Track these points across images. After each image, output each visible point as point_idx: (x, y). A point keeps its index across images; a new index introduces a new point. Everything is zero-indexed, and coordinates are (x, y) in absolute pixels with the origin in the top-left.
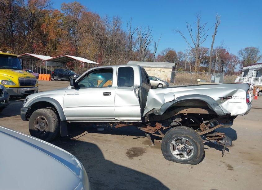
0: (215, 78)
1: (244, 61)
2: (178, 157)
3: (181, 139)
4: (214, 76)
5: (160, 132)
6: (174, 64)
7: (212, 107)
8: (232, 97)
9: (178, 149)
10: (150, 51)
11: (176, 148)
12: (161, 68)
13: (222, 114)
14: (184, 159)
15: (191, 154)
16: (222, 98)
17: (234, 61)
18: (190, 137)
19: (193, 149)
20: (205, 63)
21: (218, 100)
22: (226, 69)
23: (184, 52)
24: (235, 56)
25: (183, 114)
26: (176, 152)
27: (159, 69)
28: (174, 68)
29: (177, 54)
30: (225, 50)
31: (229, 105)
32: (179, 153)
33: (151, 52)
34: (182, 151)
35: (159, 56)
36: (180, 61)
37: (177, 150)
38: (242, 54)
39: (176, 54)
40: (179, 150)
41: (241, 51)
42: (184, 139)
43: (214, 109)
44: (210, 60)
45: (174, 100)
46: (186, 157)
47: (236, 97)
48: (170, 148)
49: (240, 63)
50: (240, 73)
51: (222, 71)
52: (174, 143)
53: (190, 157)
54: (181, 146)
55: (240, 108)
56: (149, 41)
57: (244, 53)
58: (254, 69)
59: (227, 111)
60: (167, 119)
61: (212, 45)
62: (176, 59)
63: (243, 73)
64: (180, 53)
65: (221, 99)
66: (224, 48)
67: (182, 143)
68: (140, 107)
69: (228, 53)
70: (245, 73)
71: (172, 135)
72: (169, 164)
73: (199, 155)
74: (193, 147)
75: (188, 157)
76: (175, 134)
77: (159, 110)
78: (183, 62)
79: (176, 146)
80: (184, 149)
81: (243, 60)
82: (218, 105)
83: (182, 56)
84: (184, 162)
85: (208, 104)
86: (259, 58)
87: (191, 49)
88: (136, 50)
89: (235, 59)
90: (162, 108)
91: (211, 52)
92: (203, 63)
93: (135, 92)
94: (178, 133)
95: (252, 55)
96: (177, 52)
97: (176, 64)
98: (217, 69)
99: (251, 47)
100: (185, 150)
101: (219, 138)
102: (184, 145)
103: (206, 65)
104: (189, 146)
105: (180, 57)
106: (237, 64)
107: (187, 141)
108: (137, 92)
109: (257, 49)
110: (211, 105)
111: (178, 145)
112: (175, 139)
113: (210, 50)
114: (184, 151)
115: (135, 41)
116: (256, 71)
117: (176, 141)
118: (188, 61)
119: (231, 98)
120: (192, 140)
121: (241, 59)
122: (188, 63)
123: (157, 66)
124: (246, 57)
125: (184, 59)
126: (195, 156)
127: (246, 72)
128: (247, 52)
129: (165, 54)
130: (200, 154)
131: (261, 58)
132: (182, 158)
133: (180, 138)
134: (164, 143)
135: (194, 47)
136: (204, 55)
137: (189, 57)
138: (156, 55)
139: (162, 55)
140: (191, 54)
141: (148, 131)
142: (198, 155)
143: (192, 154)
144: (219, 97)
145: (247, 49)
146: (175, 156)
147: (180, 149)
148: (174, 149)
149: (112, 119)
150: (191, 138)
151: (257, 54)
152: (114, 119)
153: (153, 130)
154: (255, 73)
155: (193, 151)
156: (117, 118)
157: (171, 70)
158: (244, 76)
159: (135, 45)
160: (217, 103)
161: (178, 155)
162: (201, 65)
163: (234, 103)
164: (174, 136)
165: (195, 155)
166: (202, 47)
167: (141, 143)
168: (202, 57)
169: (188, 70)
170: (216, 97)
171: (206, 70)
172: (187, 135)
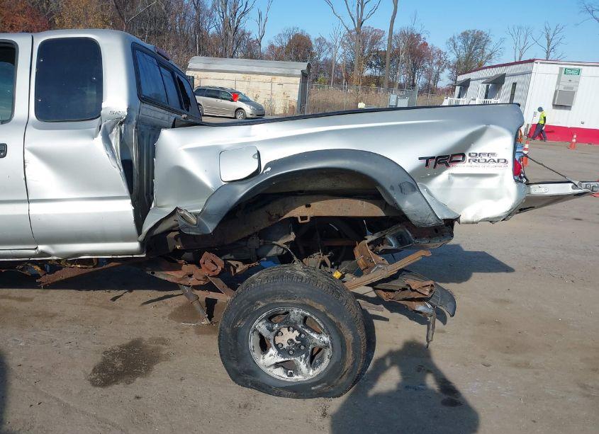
0: (397, 101)
1: (459, 62)
2: (279, 373)
3: (287, 313)
4: (395, 96)
5: (219, 283)
6: (304, 66)
7: (396, 196)
8: (464, 156)
9: (276, 346)
10: (249, 34)
11: (272, 342)
12: (272, 74)
13: (432, 221)
14: (299, 378)
15: (320, 363)
16: (432, 162)
17: (439, 63)
18: (314, 304)
19: (327, 346)
20: (375, 67)
21: (417, 171)
22: (421, 81)
23: (328, 40)
24: (440, 52)
25: (297, 218)
26: (272, 356)
27: (269, 78)
28: (304, 76)
29: (313, 43)
30: (418, 35)
31: (454, 186)
32: (281, 360)
33: (250, 37)
34: (291, 352)
35: (272, 47)
36: (321, 60)
37: (272, 351)
38: (455, 46)
39: (310, 42)
40: (281, 351)
41: (452, 40)
42: (296, 314)
43: (401, 205)
44: (388, 59)
45: (256, 173)
46: (306, 373)
47: (478, 158)
48: (251, 344)
49: (449, 67)
50: (450, 91)
51: (414, 85)
52: (262, 326)
53: (317, 371)
54: (287, 336)
55: (490, 195)
56: (244, 7)
57: (459, 44)
58: (482, 79)
59: (448, 210)
60: (245, 238)
61: (392, 21)
62: (312, 55)
63: (458, 88)
64: (321, 41)
65: (427, 165)
66: (418, 31)
67: (291, 326)
68: (130, 201)
69: (425, 44)
70: (461, 88)
71: (253, 302)
72: (245, 406)
73: (348, 365)
74: (326, 339)
75: (311, 373)
76: (263, 298)
77: (196, 215)
78: (328, 64)
79: (272, 337)
80: (300, 346)
81: (456, 60)
82: (414, 188)
83: (324, 48)
84: (300, 391)
85: (379, 184)
86: (490, 57)
87: (344, 30)
88: (213, 30)
89: (441, 58)
90: (209, 207)
91: (390, 39)
92: (371, 67)
93: (107, 140)
94: (275, 294)
95: (476, 49)
96: (312, 39)
97: (309, 66)
98: (402, 81)
99: (474, 31)
100: (302, 347)
101: (413, 295)
102: (296, 333)
103: (378, 71)
104: (315, 336)
105: (321, 51)
106: (443, 70)
107: (306, 318)
108: (115, 141)
109: (486, 35)
110: (392, 188)
111: (277, 334)
112: (265, 314)
113: (387, 35)
114: (297, 352)
115: (209, 7)
116: (485, 85)
117: (270, 319)
118: (339, 62)
119: (461, 159)
120: (323, 316)
121: (452, 57)
122: (339, 66)
123: (265, 70)
124: (463, 53)
125: (329, 56)
126: (334, 371)
127: (465, 85)
128: (465, 42)
129: (286, 41)
130: (353, 363)
131: (493, 57)
132: (291, 375)
133: (283, 310)
134: (228, 330)
135: (352, 27)
136: (375, 47)
137: (341, 50)
138: (265, 45)
139: (277, 45)
140: (346, 44)
141: (181, 279)
142: (347, 367)
143: (326, 361)
144: (420, 159)
145: (465, 35)
146: (268, 371)
147: (286, 345)
148: (264, 347)
149: (28, 250)
150: (321, 308)
151: (485, 47)
152: (33, 252)
153: (201, 278)
154: (482, 88)
155: (328, 353)
156: (42, 248)
157: (298, 80)
158: (459, 97)
159: (210, 16)
160: (412, 182)
161: (277, 365)
162: (368, 72)
163: (471, 179)
164: (263, 304)
165: (334, 366)
166: (369, 27)
167: (164, 317)
168: (370, 52)
169: (338, 82)
170: (407, 156)
171: (378, 82)
172: (308, 302)
